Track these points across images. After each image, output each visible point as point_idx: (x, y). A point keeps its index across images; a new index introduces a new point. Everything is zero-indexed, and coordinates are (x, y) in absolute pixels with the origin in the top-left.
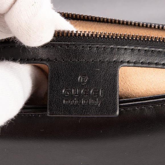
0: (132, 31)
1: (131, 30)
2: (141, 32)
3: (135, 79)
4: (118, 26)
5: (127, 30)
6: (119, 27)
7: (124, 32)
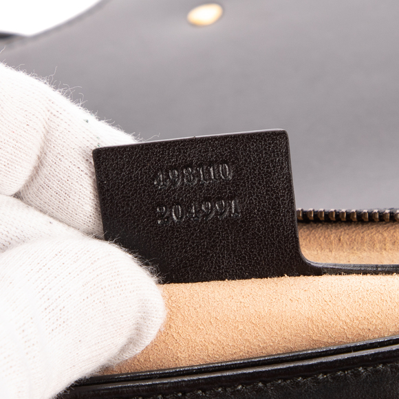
0: (343, 233)
1: (340, 230)
2: (368, 232)
3: (361, 302)
4: (304, 227)
5: (330, 232)
6: (308, 228)
7: (321, 239)
